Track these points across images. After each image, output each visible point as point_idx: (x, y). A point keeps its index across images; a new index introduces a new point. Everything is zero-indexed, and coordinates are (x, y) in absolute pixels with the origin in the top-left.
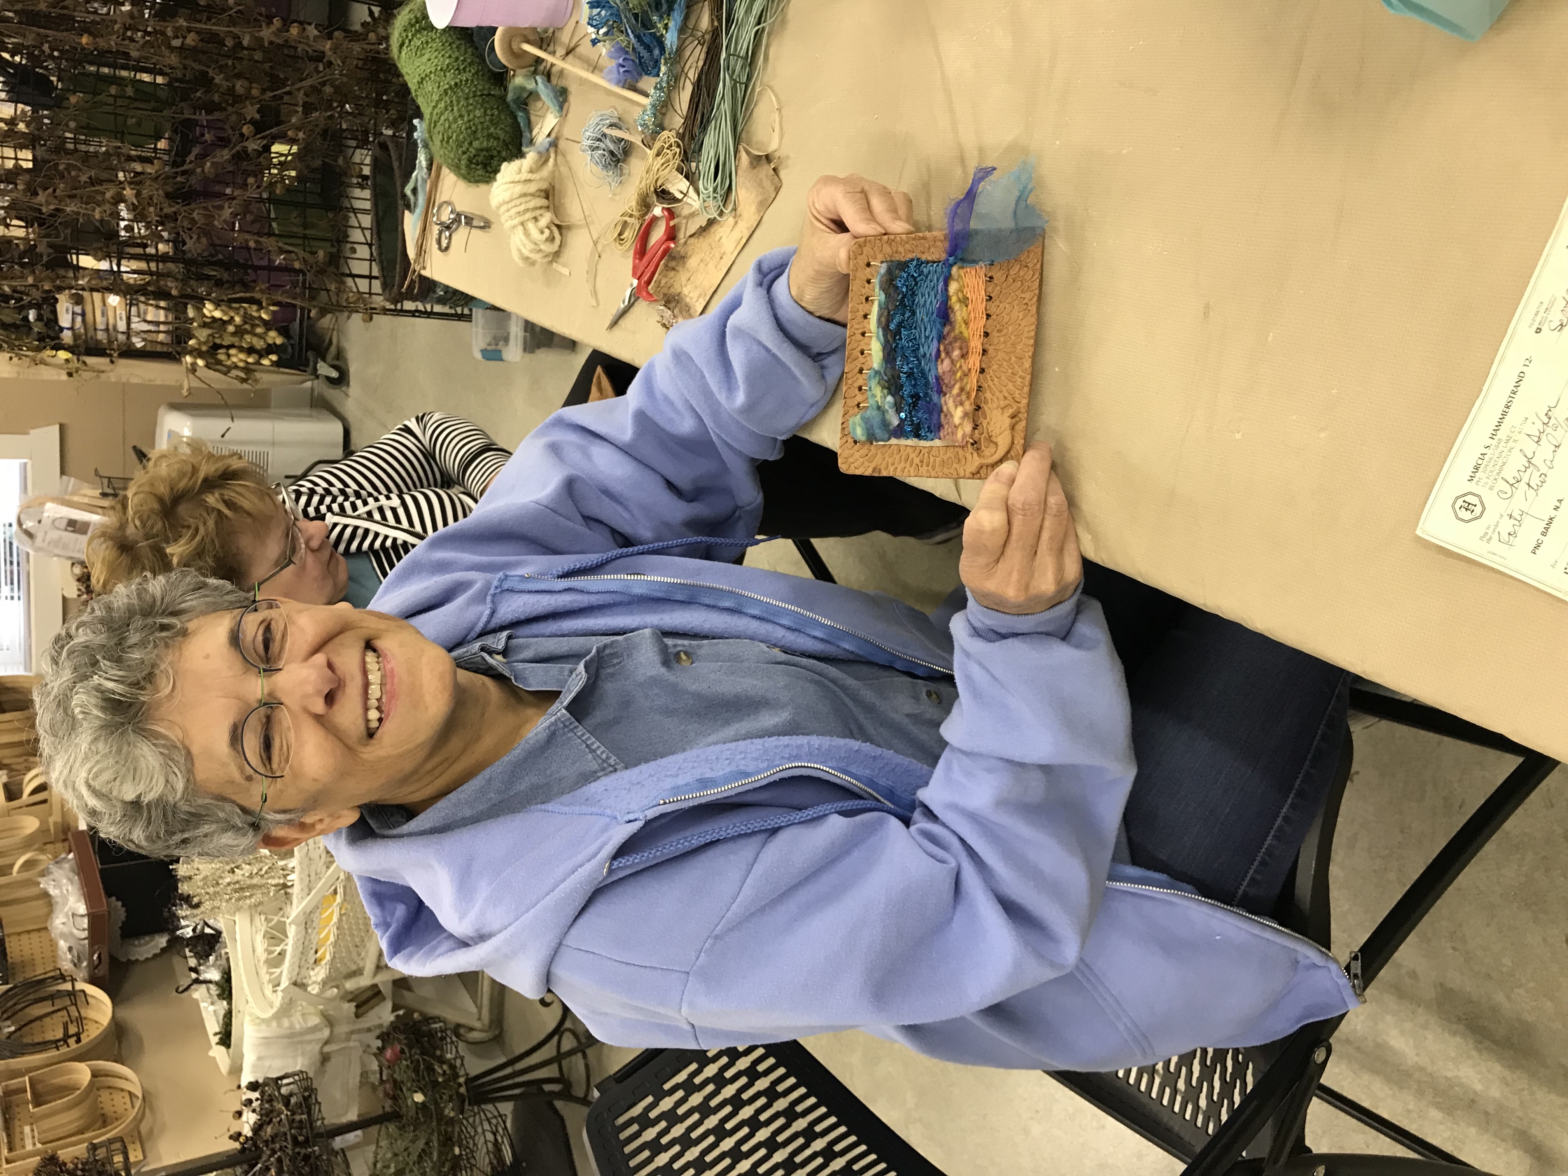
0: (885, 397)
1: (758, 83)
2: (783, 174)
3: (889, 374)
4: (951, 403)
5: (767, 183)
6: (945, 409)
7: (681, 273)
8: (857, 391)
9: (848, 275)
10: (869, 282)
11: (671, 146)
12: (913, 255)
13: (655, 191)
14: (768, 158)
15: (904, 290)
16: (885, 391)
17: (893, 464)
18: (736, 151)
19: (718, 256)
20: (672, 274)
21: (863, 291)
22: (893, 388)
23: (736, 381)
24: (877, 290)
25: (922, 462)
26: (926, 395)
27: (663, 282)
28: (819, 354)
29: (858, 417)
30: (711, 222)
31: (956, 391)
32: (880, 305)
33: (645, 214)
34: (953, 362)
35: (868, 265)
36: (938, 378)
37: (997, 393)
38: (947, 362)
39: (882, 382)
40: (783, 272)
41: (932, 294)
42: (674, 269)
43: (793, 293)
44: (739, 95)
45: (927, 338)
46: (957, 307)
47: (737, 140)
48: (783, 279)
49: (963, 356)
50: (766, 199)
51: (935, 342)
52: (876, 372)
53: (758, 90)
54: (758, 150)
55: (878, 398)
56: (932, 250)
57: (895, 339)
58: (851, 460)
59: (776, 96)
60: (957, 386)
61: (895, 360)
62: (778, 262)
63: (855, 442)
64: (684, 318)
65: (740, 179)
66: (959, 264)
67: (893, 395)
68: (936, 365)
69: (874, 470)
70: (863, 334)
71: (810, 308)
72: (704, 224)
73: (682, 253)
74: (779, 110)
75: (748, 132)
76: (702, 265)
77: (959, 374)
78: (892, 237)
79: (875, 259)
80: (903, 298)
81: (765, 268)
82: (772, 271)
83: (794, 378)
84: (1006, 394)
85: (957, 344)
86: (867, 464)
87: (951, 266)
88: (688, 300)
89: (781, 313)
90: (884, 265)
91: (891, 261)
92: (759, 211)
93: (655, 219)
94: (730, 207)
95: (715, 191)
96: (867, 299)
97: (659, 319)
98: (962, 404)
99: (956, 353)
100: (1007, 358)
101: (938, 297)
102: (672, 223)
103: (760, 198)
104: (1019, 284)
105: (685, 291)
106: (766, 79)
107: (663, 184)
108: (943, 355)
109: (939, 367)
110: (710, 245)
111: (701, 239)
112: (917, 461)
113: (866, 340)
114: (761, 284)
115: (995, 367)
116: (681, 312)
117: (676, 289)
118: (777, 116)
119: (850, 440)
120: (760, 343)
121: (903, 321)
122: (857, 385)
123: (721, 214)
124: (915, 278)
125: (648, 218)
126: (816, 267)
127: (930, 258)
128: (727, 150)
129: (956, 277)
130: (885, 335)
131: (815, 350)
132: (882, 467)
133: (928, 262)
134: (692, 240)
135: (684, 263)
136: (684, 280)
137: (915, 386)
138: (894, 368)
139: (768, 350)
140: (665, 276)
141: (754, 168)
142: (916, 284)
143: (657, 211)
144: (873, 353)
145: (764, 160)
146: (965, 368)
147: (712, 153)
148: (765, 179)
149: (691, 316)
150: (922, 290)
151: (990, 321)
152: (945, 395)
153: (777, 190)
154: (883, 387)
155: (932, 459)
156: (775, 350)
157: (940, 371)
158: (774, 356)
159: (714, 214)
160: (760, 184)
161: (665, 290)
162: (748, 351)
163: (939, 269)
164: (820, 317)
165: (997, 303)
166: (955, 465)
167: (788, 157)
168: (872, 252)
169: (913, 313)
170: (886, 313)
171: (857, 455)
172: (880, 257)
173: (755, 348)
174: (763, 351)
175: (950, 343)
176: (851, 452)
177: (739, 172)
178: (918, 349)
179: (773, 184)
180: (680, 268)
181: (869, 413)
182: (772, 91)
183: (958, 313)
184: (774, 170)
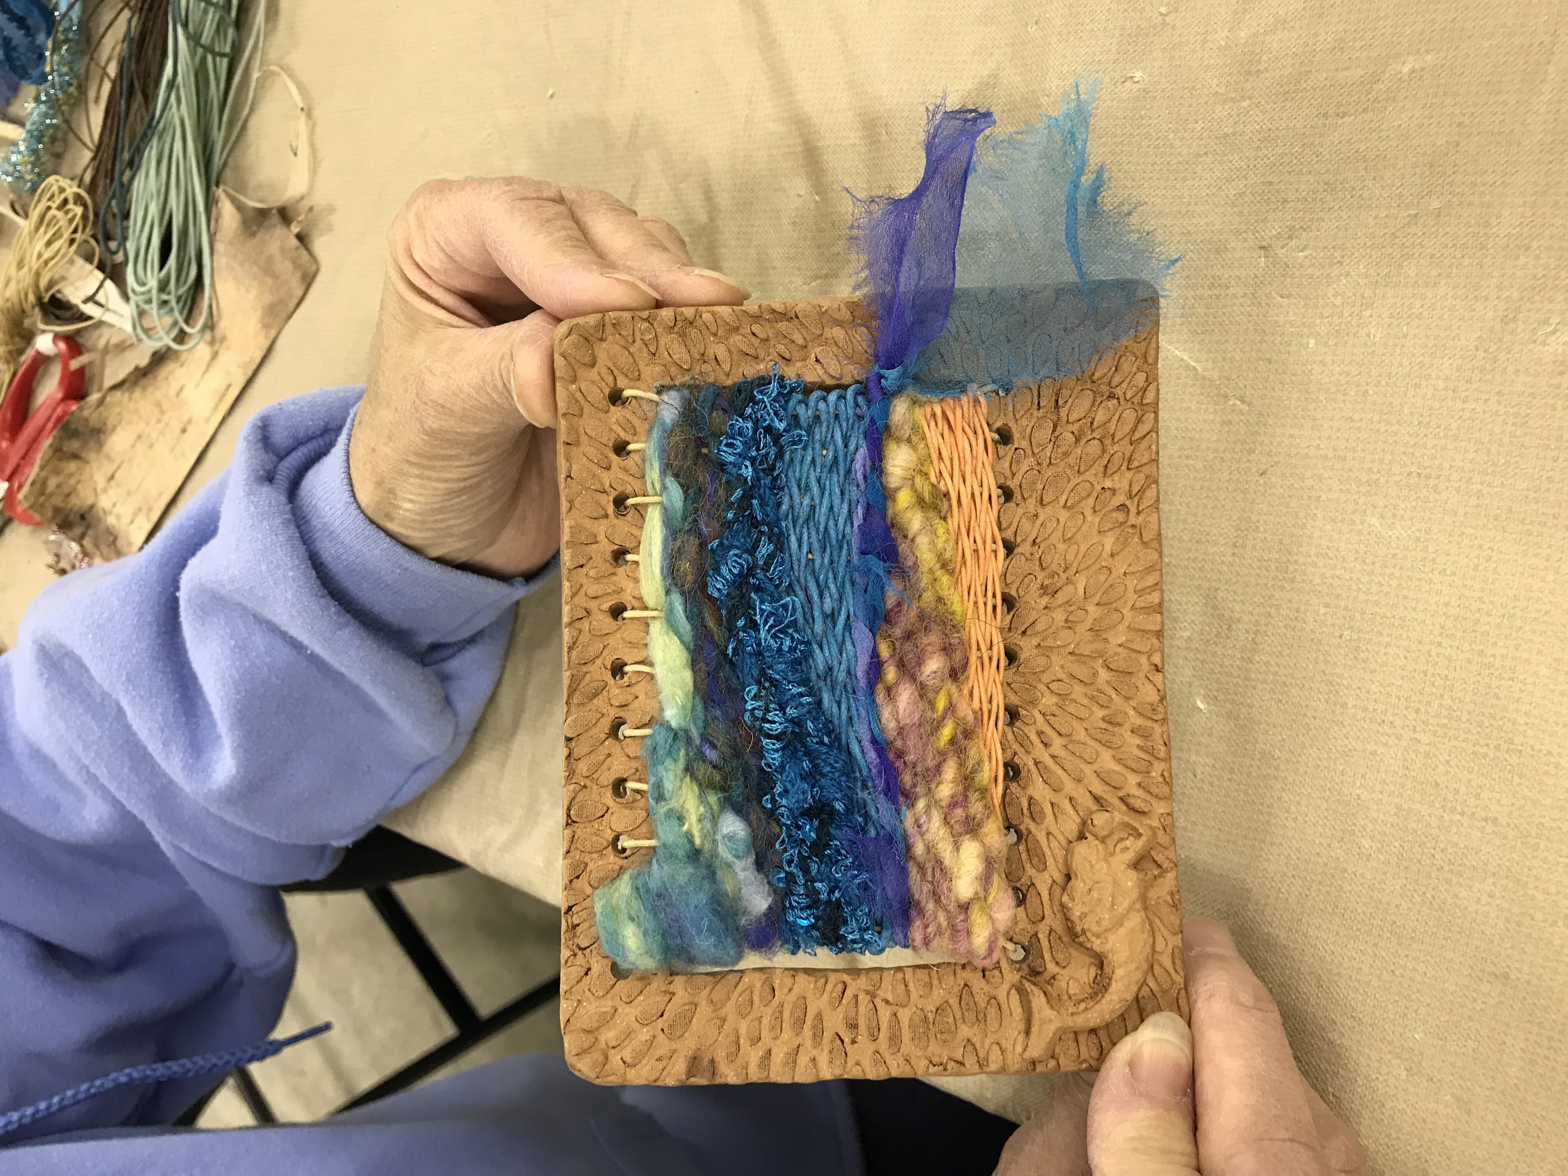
0: (715, 820)
1: (256, 63)
2: (319, 245)
3: (721, 741)
4: (936, 828)
5: (283, 266)
6: (919, 849)
7: (94, 465)
8: (608, 798)
9: (550, 433)
10: (621, 449)
11: (65, 201)
12: (761, 368)
13: (39, 299)
14: (285, 215)
15: (748, 472)
16: (713, 798)
17: (756, 1040)
18: (210, 201)
19: (176, 426)
20: (72, 466)
21: (606, 478)
22: (738, 789)
23: (213, 725)
24: (654, 474)
25: (853, 1026)
26: (854, 806)
27: (52, 483)
28: (435, 647)
29: (624, 886)
30: (159, 358)
31: (945, 790)
32: (667, 521)
33: (21, 352)
34: (924, 693)
35: (616, 398)
36: (879, 745)
37: (1069, 786)
38: (905, 696)
39: (702, 770)
40: (331, 444)
41: (834, 482)
42: (76, 456)
43: (364, 498)
44: (214, 92)
45: (831, 617)
46: (915, 522)
47: (211, 179)
48: (333, 462)
49: (956, 673)
50: (282, 302)
51: (861, 631)
52: (677, 736)
53: (255, 75)
54: (260, 201)
55: (692, 824)
56: (817, 351)
57: (731, 629)
58: (608, 1036)
59: (299, 86)
60: (950, 771)
61: (736, 694)
62: (315, 423)
63: (618, 972)
64: (107, 559)
65: (221, 261)
66: (910, 391)
67: (739, 811)
68: (873, 704)
69: (694, 1061)
70: (617, 611)
71: (415, 536)
72: (144, 361)
73: (94, 420)
74: (308, 111)
75: (237, 168)
76: (140, 447)
77: (947, 732)
78: (689, 312)
79: (636, 379)
80: (747, 497)
81: (280, 437)
82: (299, 444)
83: (370, 707)
84: (1099, 789)
85: (933, 639)
86: (664, 1045)
87: (888, 396)
88: (111, 520)
89: (328, 551)
90: (672, 399)
91: (694, 388)
92: (266, 327)
93: (41, 361)
94: (201, 321)
95: (163, 287)
96: (620, 502)
97: (51, 560)
98: (972, 828)
99: (934, 665)
100: (1081, 672)
101: (854, 493)
102: (74, 364)
103: (268, 299)
104: (1094, 447)
105: (104, 502)
106: (273, 54)
107: (51, 284)
108: (891, 674)
109: (886, 713)
110: (158, 405)
111: (137, 393)
112: (834, 1022)
113: (631, 633)
114: (270, 478)
115: (1048, 701)
116: (97, 545)
117: (83, 498)
118: (302, 125)
119: (598, 966)
120: (273, 629)
121: (751, 570)
122: (608, 777)
123: (181, 337)
124: (777, 437)
125: (27, 357)
126: (432, 423)
127: (810, 377)
128: (188, 204)
129: (907, 432)
130: (694, 617)
131: (426, 640)
132: (720, 1055)
133: (808, 390)
134: (118, 394)
135: (100, 445)
136: (100, 480)
137: (812, 777)
138: (736, 721)
139: (296, 645)
140: (57, 472)
141: (253, 235)
142: (780, 456)
143: (44, 343)
144: (659, 671)
145: (275, 219)
146: (965, 711)
147: (154, 210)
148: (278, 258)
149: (119, 554)
150: (797, 472)
151: (1018, 560)
152: (910, 798)
153: (308, 280)
154: (705, 786)
155: (885, 1014)
156: (316, 647)
157: (889, 724)
158: (314, 660)
159: (168, 341)
160: (268, 270)
161: (58, 501)
162: (241, 648)
163: (847, 410)
164: (439, 560)
165: (1031, 505)
166: (965, 1031)
167: (331, 209)
168: (624, 360)
169: (780, 541)
170: (692, 544)
171: (628, 1014)
172: (651, 371)
173: (260, 641)
174: (284, 651)
175: (909, 636)
176: (607, 1005)
177: (219, 247)
178: (808, 654)
179: (296, 265)
180: (92, 456)
181: (658, 873)
182: (291, 76)
183: (923, 541)
184: (300, 237)
